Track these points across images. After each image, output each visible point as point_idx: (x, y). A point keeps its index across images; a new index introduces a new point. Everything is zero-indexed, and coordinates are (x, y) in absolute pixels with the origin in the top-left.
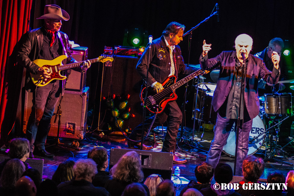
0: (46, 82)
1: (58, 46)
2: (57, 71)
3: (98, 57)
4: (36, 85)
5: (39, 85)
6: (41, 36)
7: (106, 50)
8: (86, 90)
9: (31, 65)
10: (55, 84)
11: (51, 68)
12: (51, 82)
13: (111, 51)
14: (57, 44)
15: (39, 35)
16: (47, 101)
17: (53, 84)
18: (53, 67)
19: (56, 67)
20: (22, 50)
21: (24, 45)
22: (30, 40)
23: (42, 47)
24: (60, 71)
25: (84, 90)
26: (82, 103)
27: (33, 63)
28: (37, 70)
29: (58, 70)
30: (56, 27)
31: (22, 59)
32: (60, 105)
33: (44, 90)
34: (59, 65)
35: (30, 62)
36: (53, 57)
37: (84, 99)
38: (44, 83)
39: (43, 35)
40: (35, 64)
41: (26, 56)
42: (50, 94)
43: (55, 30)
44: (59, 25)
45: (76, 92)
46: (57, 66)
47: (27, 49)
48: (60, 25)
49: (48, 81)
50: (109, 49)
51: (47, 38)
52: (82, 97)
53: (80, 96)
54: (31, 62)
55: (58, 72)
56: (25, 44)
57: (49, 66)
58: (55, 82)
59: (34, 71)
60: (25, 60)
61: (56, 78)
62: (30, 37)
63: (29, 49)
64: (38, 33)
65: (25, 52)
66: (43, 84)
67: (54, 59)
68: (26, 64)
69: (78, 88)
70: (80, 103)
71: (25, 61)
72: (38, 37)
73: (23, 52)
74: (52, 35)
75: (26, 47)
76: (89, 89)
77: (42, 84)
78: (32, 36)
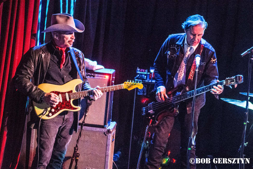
0: (53, 114)
1: (71, 68)
2: (68, 100)
3: (123, 83)
4: (40, 116)
5: (44, 117)
6: (48, 54)
7: (138, 74)
8: (112, 125)
9: (35, 91)
10: (66, 116)
11: (60, 95)
12: (60, 114)
13: (145, 75)
14: (69, 65)
15: (44, 53)
16: (56, 139)
17: (63, 116)
18: (63, 94)
19: (67, 94)
20: (22, 71)
21: (24, 66)
22: (32, 59)
23: (49, 68)
24: (72, 100)
25: (109, 125)
26: (106, 143)
27: (37, 88)
28: (42, 96)
29: (70, 99)
30: (67, 41)
31: (22, 83)
32: (77, 146)
33: (51, 124)
34: (71, 91)
35: (32, 88)
36: (64, 82)
37: (108, 138)
38: (50, 114)
39: (49, 54)
40: (39, 89)
41: (27, 80)
42: (60, 130)
43: (66, 45)
44: (71, 39)
45: (98, 129)
46: (68, 92)
47: (29, 71)
48: (73, 39)
49: (56, 113)
50: (142, 72)
51: (55, 57)
52: (106, 135)
53: (104, 133)
54: (34, 87)
55: (70, 101)
56: (26, 65)
57: (58, 93)
58: (67, 114)
59: (38, 99)
60: (26, 84)
61: (66, 108)
62: (32, 55)
63: (31, 72)
64: (42, 50)
65: (26, 75)
66: (50, 116)
67: (64, 83)
68: (28, 90)
69: (102, 123)
70: (104, 143)
71: (26, 86)
72: (43, 55)
73: (23, 74)
74: (62, 54)
75: (27, 68)
76: (116, 124)
77: (48, 116)
78: (36, 53)
